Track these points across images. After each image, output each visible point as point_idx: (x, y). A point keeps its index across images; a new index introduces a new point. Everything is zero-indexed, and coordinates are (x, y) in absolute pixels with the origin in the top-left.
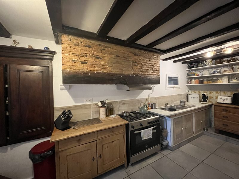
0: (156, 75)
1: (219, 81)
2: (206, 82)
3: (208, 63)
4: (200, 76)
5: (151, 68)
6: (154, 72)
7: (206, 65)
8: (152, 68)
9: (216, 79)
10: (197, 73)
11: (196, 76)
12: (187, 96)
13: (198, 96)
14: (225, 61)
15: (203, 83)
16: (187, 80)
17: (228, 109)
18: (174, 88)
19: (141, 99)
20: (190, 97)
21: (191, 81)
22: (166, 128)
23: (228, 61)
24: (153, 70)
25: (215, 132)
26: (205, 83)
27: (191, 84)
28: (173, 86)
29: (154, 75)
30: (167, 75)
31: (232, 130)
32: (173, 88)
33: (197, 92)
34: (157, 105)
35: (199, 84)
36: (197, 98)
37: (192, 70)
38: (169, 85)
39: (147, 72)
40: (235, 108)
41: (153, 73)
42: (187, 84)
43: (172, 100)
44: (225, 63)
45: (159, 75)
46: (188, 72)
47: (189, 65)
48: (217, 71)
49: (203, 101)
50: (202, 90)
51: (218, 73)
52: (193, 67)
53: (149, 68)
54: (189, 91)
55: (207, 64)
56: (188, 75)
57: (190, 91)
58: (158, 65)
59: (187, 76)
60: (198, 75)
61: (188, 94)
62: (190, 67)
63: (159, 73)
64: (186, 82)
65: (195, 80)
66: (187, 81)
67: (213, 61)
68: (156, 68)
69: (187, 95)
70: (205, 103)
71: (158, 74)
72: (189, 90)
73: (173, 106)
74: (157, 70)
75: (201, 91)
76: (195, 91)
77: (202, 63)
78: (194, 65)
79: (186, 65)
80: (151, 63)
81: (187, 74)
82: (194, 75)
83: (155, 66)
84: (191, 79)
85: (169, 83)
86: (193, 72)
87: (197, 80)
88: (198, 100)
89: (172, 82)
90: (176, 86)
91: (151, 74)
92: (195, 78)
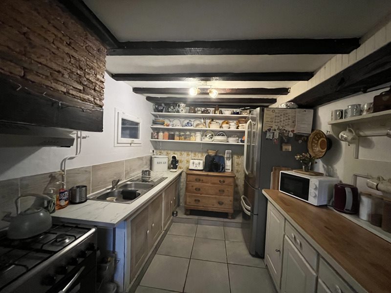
0: (91, 102)
1: (192, 137)
2: (178, 138)
3: (182, 109)
4: (170, 127)
5: (72, 72)
6: (84, 91)
7: (178, 112)
8: (80, 76)
9: (189, 135)
10: (167, 122)
11: (165, 127)
12: (151, 160)
13: (166, 160)
14: (199, 111)
15: (174, 139)
16: (152, 131)
17: (201, 178)
18: (132, 145)
19: (22, 179)
20: (155, 161)
21: (158, 133)
22: (112, 250)
23: (203, 112)
24: (81, 83)
25: (186, 214)
26: (177, 140)
27: (158, 139)
28: (130, 140)
29: (84, 100)
30: (118, 113)
31: (203, 206)
32: (129, 145)
33: (165, 152)
34: (90, 188)
35: (169, 139)
36: (165, 163)
37: (160, 116)
38: (122, 137)
39: (57, 81)
40: (207, 175)
41: (80, 91)
42: (152, 138)
43: (125, 171)
44: (199, 114)
45: (101, 107)
46: (153, 118)
47: (157, 106)
48: (191, 124)
49: (173, 168)
50: (171, 150)
51: (192, 125)
52: (162, 111)
53: (65, 68)
54: (153, 151)
55: (180, 110)
56: (154, 123)
57: (155, 151)
58: (98, 76)
59: (152, 124)
60: (168, 126)
61: (153, 156)
62: (156, 110)
63: (101, 100)
64: (151, 135)
65: (163, 133)
66: (152, 133)
67: (187, 108)
68: (92, 83)
69: (151, 157)
70: (175, 170)
71: (98, 102)
72: (153, 149)
73: (129, 183)
74: (95, 90)
75: (169, 152)
76: (163, 151)
77: (173, 107)
78: (164, 107)
79: (151, 105)
80: (75, 58)
81: (152, 121)
82: (163, 124)
83: (89, 74)
84: (157, 131)
85: (122, 133)
86: (161, 119)
87: (166, 133)
88: (166, 166)
89: (128, 132)
90: (135, 140)
91: (71, 92)
92: (164, 130)
